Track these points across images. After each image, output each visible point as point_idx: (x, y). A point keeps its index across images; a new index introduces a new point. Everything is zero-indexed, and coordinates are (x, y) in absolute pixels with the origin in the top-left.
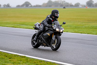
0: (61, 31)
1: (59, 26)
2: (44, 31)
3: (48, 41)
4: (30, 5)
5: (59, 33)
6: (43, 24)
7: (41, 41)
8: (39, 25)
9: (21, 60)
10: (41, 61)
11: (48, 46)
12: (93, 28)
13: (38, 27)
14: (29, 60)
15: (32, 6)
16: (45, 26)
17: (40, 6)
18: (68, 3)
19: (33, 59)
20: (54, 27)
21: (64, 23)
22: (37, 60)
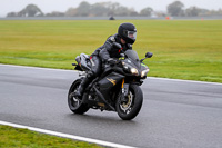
0: (143, 74)
1: (136, 62)
2: (101, 73)
3: (111, 98)
4: (38, 13)
5: (138, 79)
6: (98, 56)
7: (93, 97)
8: (88, 60)
9: (17, 139)
10: (64, 141)
11: (111, 110)
12: (182, 64)
13: (84, 63)
14: (35, 137)
15: (42, 15)
16: (102, 62)
17: (61, 15)
18: (125, 9)
19: (46, 135)
20: (127, 64)
21: (148, 56)
22: (55, 137)
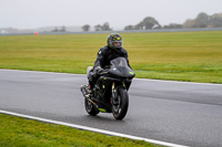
4: (156, 26)
